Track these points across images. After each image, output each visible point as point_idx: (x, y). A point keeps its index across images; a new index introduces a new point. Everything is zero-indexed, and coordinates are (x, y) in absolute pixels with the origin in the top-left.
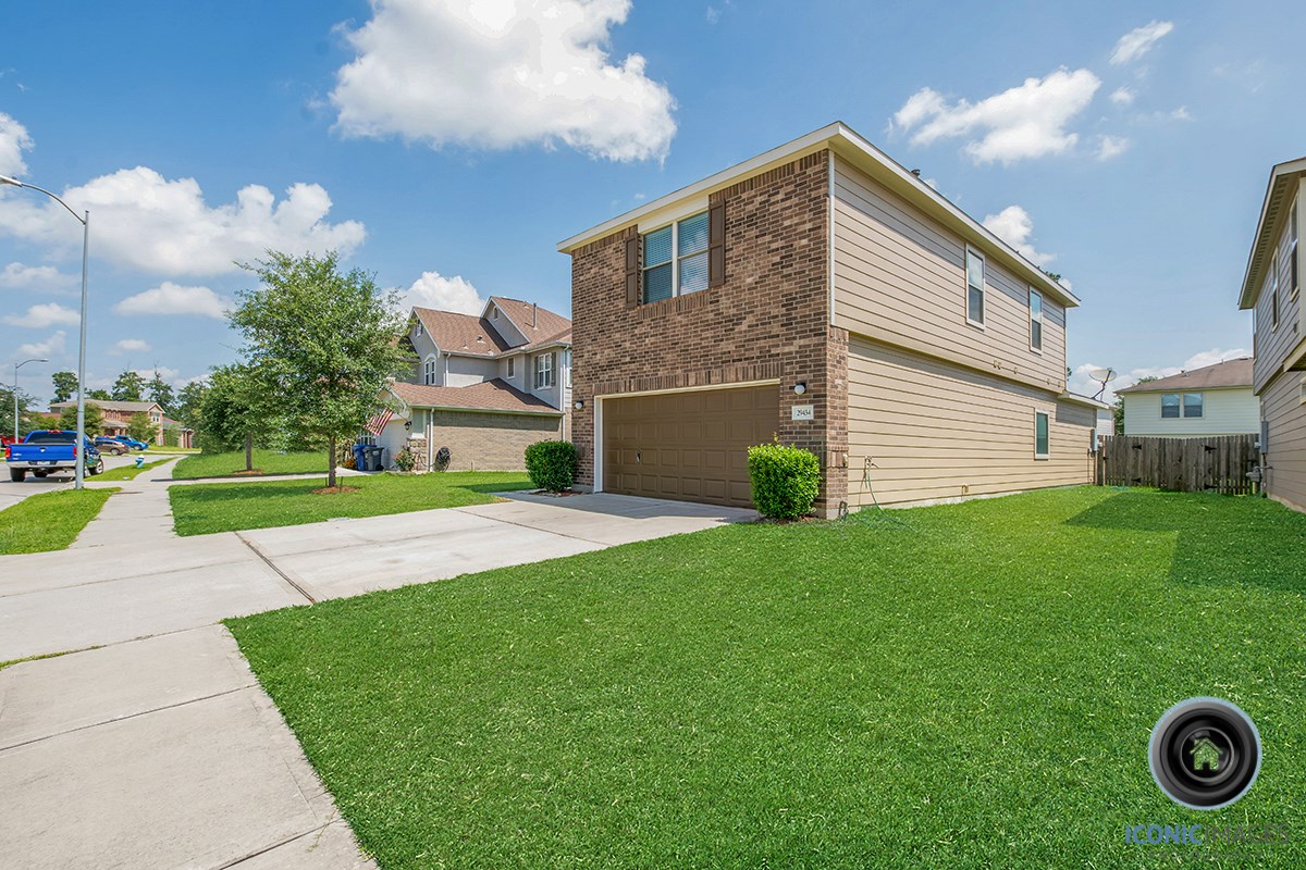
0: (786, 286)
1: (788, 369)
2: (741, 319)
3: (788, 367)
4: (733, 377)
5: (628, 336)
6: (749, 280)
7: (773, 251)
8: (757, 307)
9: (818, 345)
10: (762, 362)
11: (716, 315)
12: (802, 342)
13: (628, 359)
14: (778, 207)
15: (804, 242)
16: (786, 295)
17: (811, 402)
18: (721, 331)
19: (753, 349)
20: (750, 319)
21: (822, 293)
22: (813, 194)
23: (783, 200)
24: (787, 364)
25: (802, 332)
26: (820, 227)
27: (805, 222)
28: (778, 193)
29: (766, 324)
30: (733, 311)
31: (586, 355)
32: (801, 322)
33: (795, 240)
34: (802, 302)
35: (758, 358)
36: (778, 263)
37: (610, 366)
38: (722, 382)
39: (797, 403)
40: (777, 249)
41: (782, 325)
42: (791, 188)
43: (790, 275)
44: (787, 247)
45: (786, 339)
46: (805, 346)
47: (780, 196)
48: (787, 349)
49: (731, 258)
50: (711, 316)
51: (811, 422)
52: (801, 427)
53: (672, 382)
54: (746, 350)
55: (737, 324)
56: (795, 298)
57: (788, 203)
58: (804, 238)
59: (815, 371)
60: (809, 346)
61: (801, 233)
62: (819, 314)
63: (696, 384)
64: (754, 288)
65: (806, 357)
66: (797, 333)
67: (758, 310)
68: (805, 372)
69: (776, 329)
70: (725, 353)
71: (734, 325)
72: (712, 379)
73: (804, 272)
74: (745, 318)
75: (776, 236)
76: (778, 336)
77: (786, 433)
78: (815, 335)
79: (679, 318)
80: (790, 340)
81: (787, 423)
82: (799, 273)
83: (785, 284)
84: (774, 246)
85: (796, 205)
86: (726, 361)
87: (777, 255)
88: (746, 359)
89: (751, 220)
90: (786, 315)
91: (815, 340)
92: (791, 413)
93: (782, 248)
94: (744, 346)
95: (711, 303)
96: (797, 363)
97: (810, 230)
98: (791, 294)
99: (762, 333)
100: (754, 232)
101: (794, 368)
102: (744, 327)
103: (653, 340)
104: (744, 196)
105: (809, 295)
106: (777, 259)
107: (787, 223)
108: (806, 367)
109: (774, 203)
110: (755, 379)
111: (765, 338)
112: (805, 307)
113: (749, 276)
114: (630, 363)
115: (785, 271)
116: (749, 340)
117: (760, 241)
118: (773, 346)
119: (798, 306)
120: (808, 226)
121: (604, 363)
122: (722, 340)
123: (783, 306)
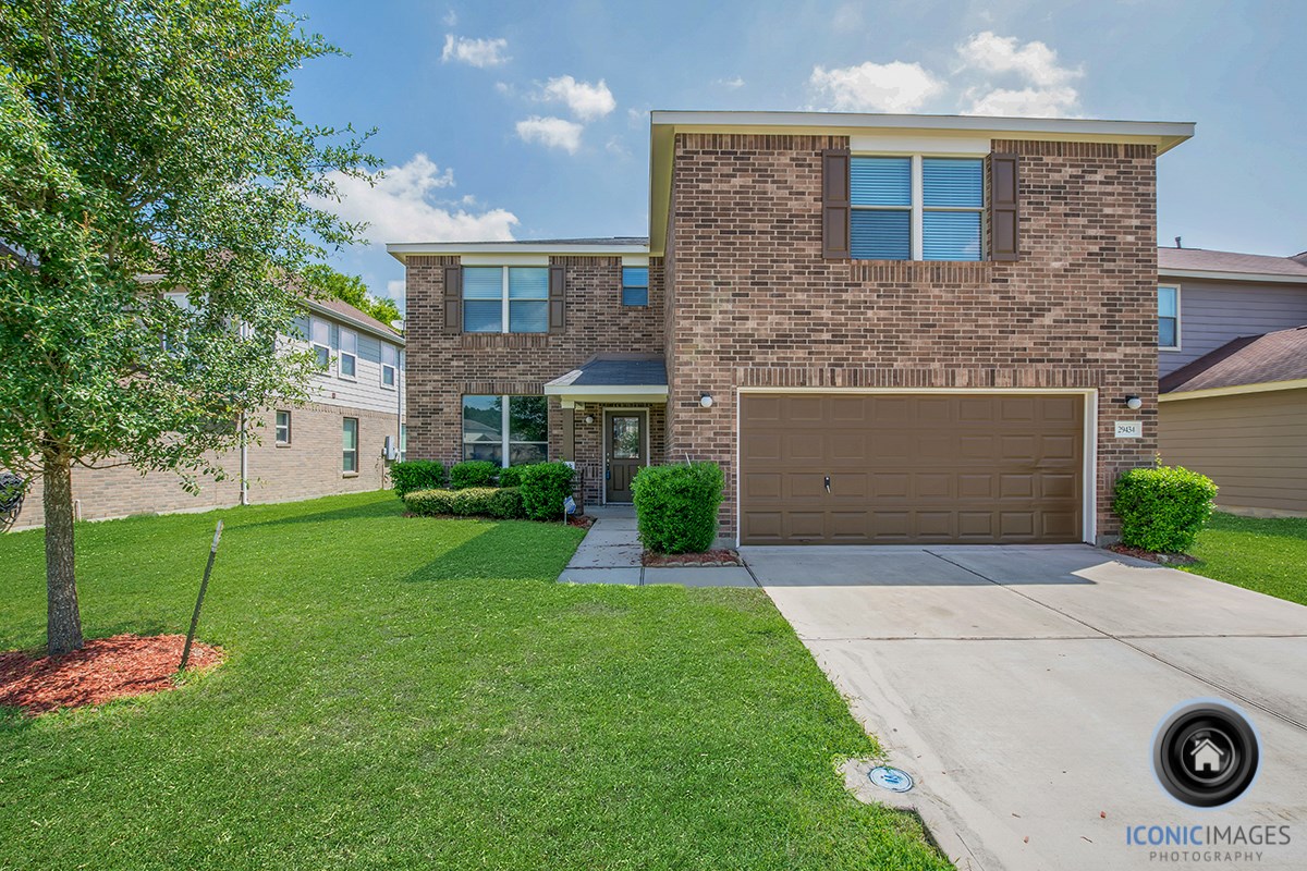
0: (1107, 283)
1: (1110, 378)
2: (1041, 311)
3: (1110, 376)
4: (1032, 380)
5: (826, 301)
6: (1056, 265)
7: (1090, 238)
8: (1067, 299)
9: (1148, 356)
10: (1074, 366)
11: (1002, 298)
12: (1128, 350)
13: (826, 336)
14: (1097, 188)
15: (1130, 238)
16: (1108, 293)
17: (1138, 418)
18: (1011, 321)
19: (1061, 349)
20: (1057, 313)
21: (1152, 300)
22: (1141, 189)
23: (1101, 183)
24: (1109, 373)
25: (1128, 339)
26: (1149, 228)
27: (1130, 217)
28: (1096, 172)
29: (1080, 321)
30: (1029, 298)
31: (717, 318)
32: (1127, 328)
33: (1119, 233)
34: (1128, 305)
35: (1068, 361)
36: (1097, 254)
37: (782, 340)
38: (1015, 385)
39: (1121, 419)
40: (1096, 238)
41: (1102, 327)
42: (1113, 173)
43: (1113, 271)
44: (1109, 238)
45: (1108, 344)
46: (1132, 355)
47: (1099, 177)
48: (1108, 356)
49: (1028, 231)
50: (995, 298)
51: (1138, 440)
52: (1126, 446)
53: (925, 378)
54: (1051, 349)
55: (1037, 316)
56: (1120, 299)
57: (1109, 189)
58: (1130, 234)
59: (1144, 384)
60: (1137, 355)
61: (1127, 227)
62: (1148, 322)
63: (969, 385)
64: (1062, 276)
65: (1134, 367)
66: (1120, 339)
67: (1070, 304)
68: (1132, 384)
69: (1094, 330)
70: (1017, 349)
71: (1031, 315)
72: (997, 380)
73: (1131, 272)
74: (1049, 310)
75: (1093, 223)
76: (1096, 339)
77: (1107, 452)
78: (1144, 345)
79: (936, 291)
80: (1112, 346)
81: (1109, 441)
82: (1125, 272)
83: (1106, 280)
84: (1091, 232)
85: (1119, 194)
86: (1021, 359)
87: (1095, 244)
88: (1049, 361)
89: (1058, 192)
90: (1108, 316)
91: (1145, 350)
92: (1113, 429)
93: (1102, 238)
94: (1047, 344)
95: (994, 281)
96: (1121, 373)
97: (1137, 227)
98: (1114, 293)
99: (1073, 332)
100: (1062, 209)
101: (1118, 378)
102: (1048, 320)
103: (883, 314)
104: (1047, 159)
105: (1138, 300)
106: (1096, 249)
107: (1108, 211)
108: (1133, 378)
109: (1090, 182)
110: (1065, 385)
111: (1079, 338)
112: (1132, 311)
113: (1056, 260)
114: (829, 342)
115: (1106, 266)
116: (1055, 338)
117: (1071, 221)
118: (1090, 350)
119: (1124, 308)
120: (1136, 222)
121: (766, 333)
122: (1014, 332)
123: (1103, 305)
